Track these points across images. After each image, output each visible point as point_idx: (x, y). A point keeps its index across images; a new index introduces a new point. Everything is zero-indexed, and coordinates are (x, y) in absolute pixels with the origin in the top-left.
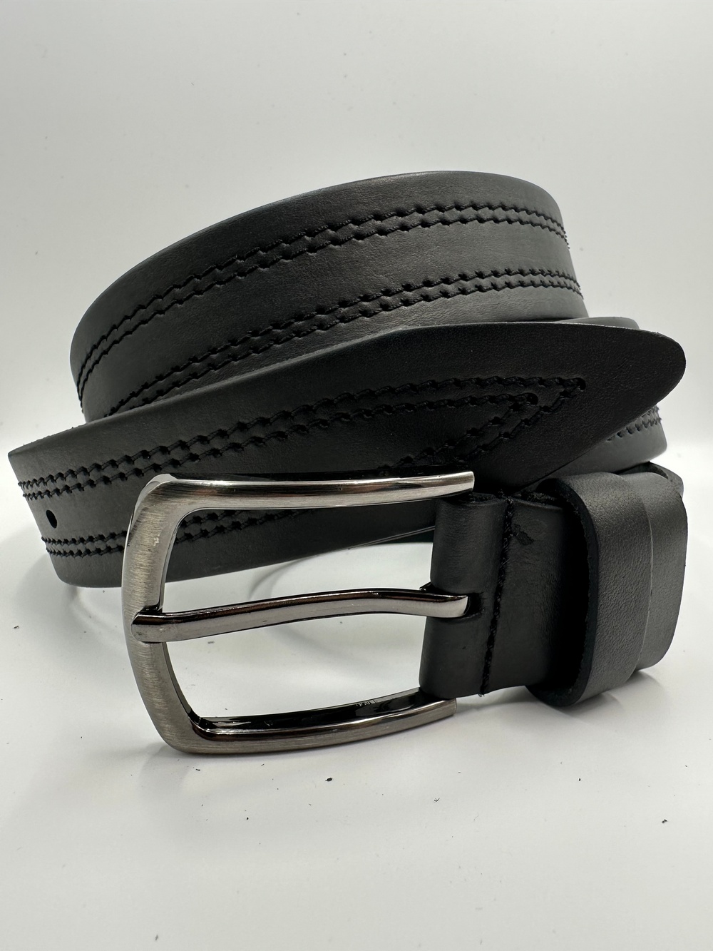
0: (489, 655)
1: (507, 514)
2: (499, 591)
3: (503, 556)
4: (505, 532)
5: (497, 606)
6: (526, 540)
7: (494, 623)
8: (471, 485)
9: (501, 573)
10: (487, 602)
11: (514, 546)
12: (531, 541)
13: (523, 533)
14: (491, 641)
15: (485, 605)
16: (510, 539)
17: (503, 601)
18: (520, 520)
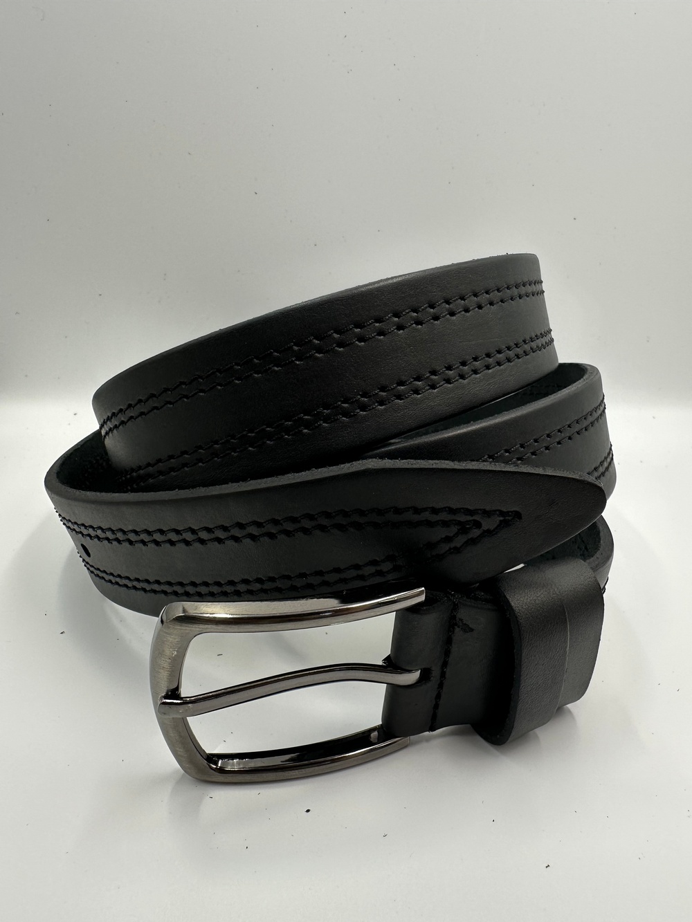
0: (436, 706)
1: (452, 612)
2: (445, 664)
3: (449, 641)
4: (452, 624)
5: (443, 675)
6: (467, 629)
7: (441, 686)
8: (422, 598)
9: (447, 653)
10: (436, 672)
11: (458, 634)
12: (472, 630)
13: (465, 624)
14: (438, 696)
15: (433, 675)
16: (454, 628)
17: (448, 670)
18: (464, 614)
